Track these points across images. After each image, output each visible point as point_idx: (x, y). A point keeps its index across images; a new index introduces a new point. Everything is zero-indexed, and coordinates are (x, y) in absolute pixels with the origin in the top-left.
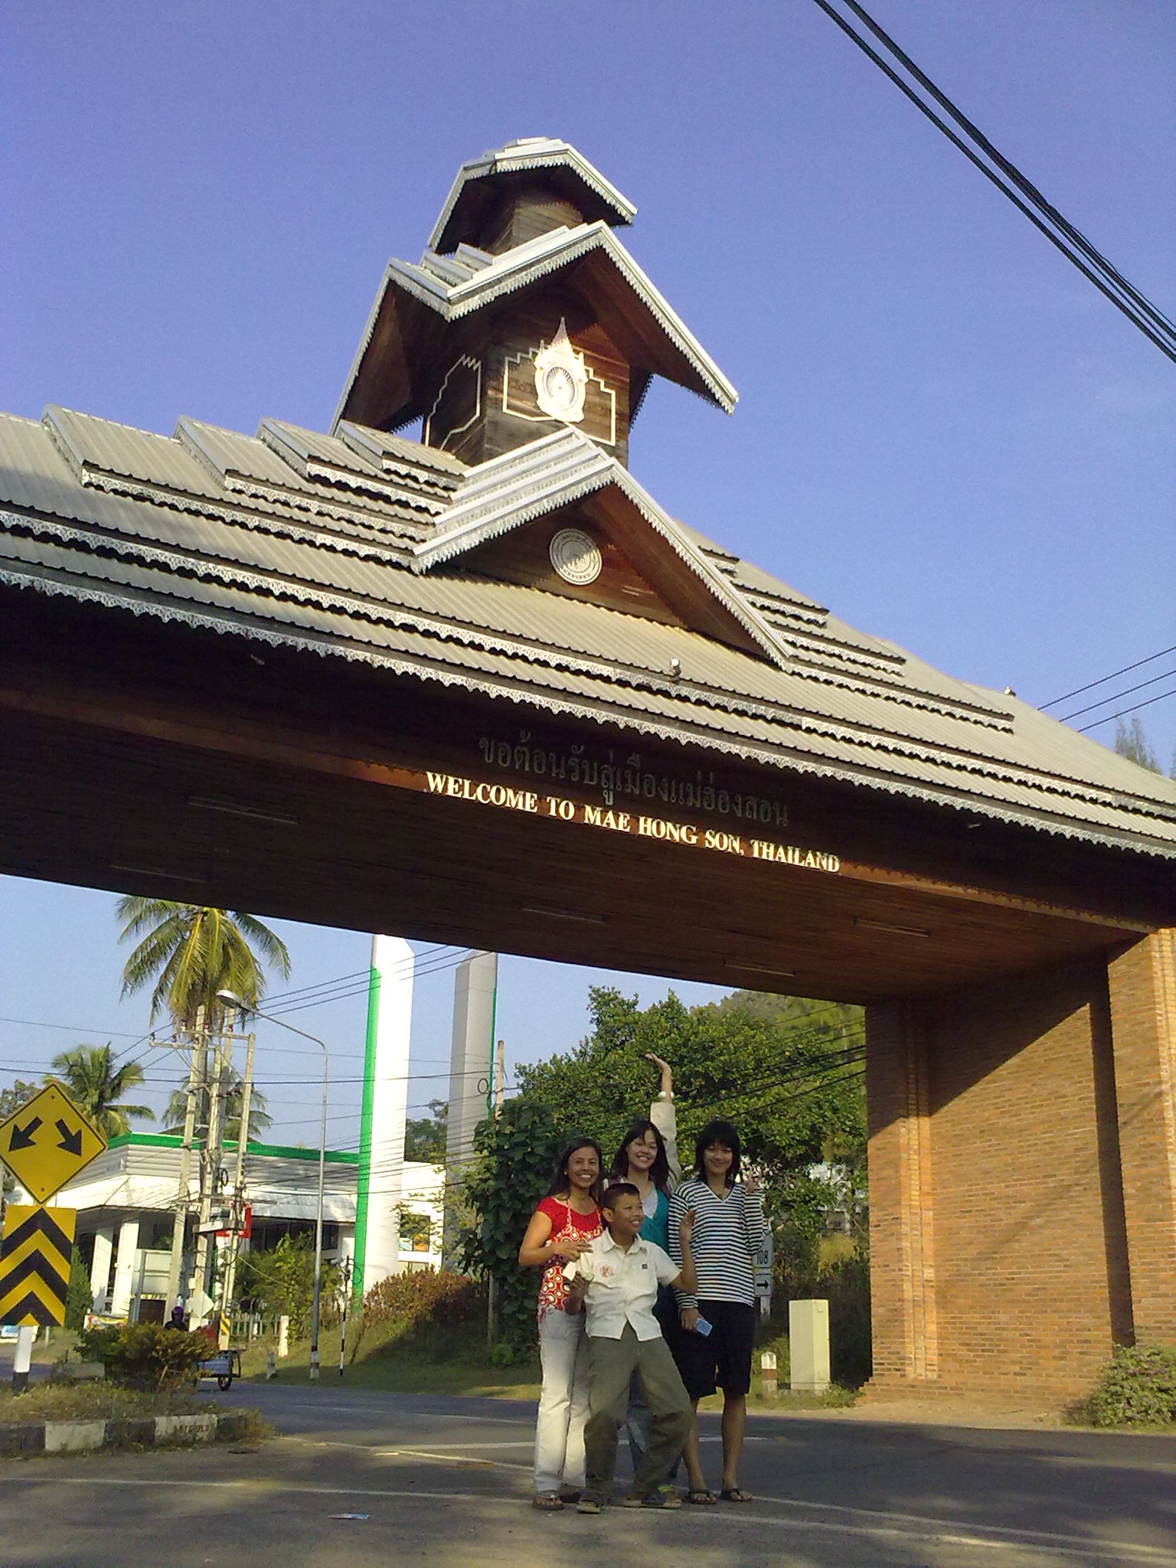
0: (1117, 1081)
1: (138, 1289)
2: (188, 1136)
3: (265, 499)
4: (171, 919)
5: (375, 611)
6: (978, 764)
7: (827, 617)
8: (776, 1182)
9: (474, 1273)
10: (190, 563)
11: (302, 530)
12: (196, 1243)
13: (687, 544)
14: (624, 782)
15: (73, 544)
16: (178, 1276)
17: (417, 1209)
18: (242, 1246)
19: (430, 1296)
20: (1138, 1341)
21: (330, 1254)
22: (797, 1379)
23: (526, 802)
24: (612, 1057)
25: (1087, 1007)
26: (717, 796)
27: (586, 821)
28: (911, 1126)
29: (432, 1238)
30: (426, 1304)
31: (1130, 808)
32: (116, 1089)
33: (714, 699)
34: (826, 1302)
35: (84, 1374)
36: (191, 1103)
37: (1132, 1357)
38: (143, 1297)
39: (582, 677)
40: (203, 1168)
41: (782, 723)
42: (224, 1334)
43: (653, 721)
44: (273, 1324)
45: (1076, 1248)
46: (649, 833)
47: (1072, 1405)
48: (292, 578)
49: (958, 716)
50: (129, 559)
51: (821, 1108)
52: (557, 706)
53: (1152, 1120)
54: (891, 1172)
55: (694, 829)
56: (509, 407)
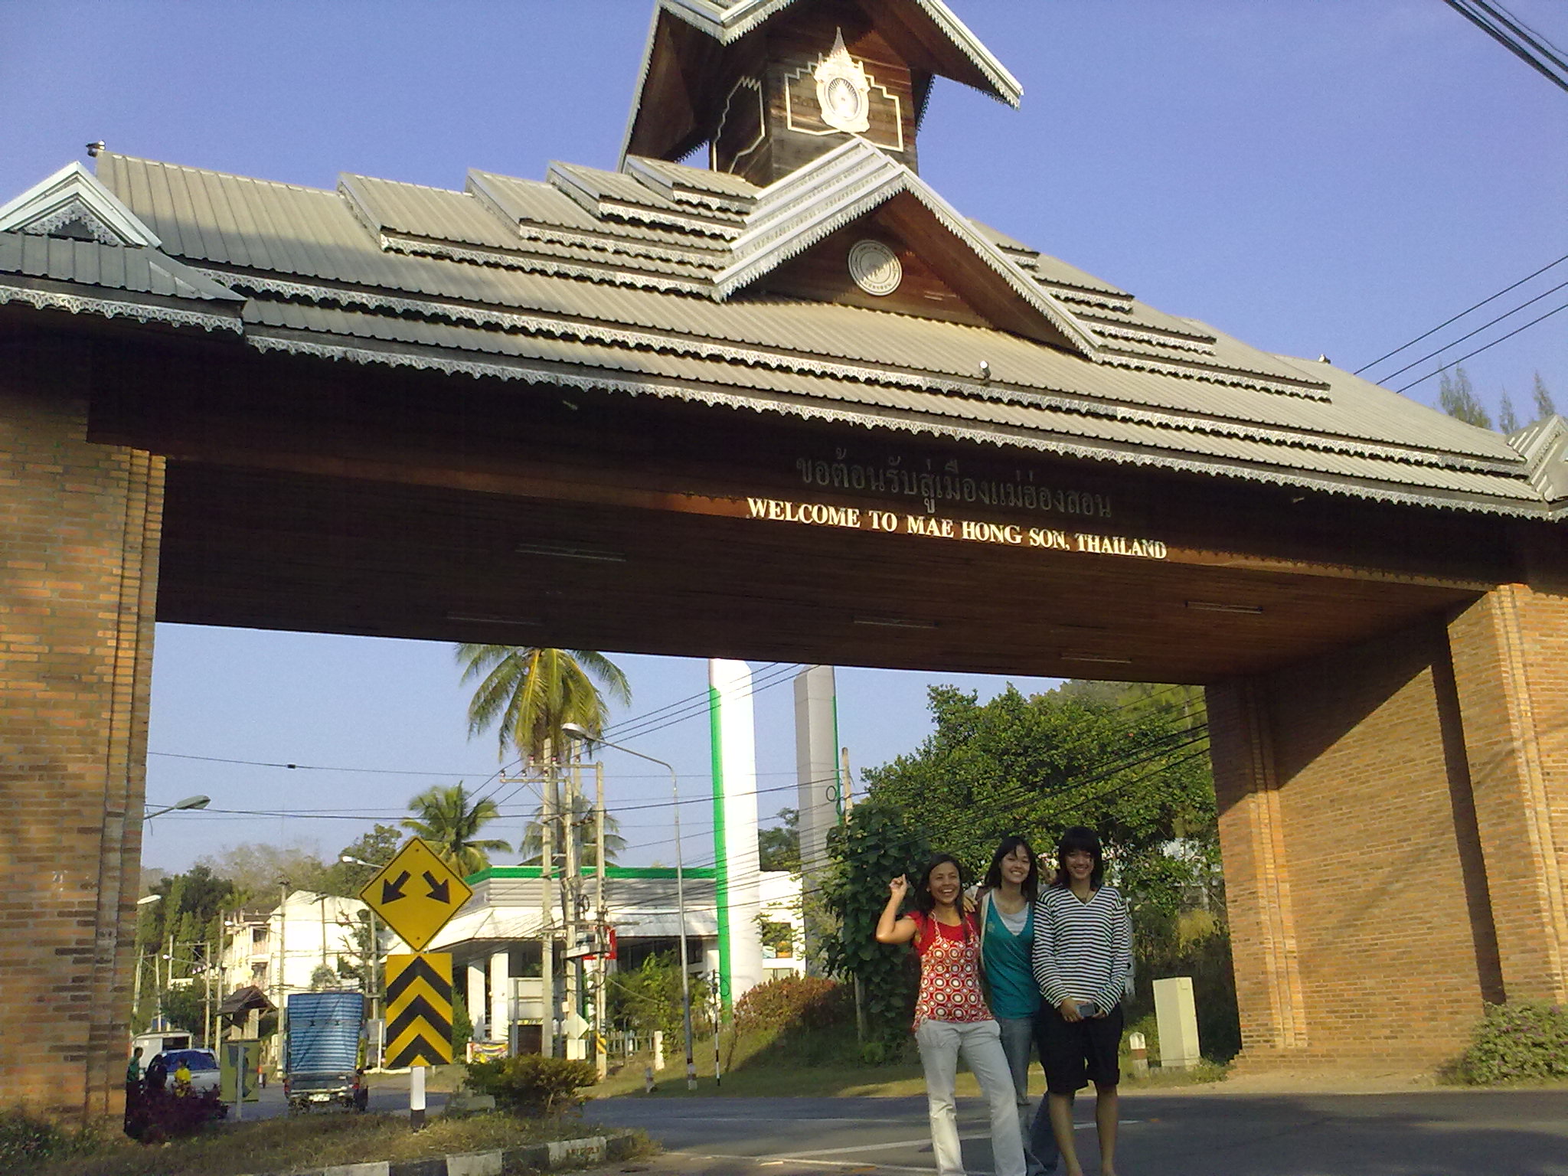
0: (1466, 740)
1: (515, 1017)
2: (547, 866)
3: (561, 243)
4: (509, 657)
5: (680, 345)
6: (1297, 437)
7: (1132, 303)
8: (1131, 862)
9: (839, 975)
10: (495, 316)
11: (601, 271)
12: (565, 967)
13: (984, 243)
14: (944, 488)
15: (380, 310)
16: (551, 1000)
17: (777, 917)
18: (610, 968)
19: (798, 1002)
20: (1509, 997)
21: (696, 968)
22: (1167, 1057)
23: (847, 518)
24: (956, 754)
25: (1429, 669)
26: (1038, 494)
27: (910, 531)
28: (1261, 801)
29: (795, 945)
30: (795, 1010)
31: (1458, 467)
32: (472, 824)
33: (1027, 397)
34: (1190, 979)
35: (477, 1107)
36: (546, 834)
37: (1503, 1014)
38: (519, 1023)
39: (893, 389)
40: (563, 896)
41: (1096, 415)
42: (601, 1053)
43: (968, 427)
44: (647, 1041)
45: (1437, 910)
46: (973, 537)
47: (1446, 1065)
48: (597, 321)
49: (1273, 390)
50: (435, 319)
51: (1169, 786)
52: (871, 421)
53: (1505, 778)
54: (1243, 847)
55: (1018, 528)
56: (794, 124)
